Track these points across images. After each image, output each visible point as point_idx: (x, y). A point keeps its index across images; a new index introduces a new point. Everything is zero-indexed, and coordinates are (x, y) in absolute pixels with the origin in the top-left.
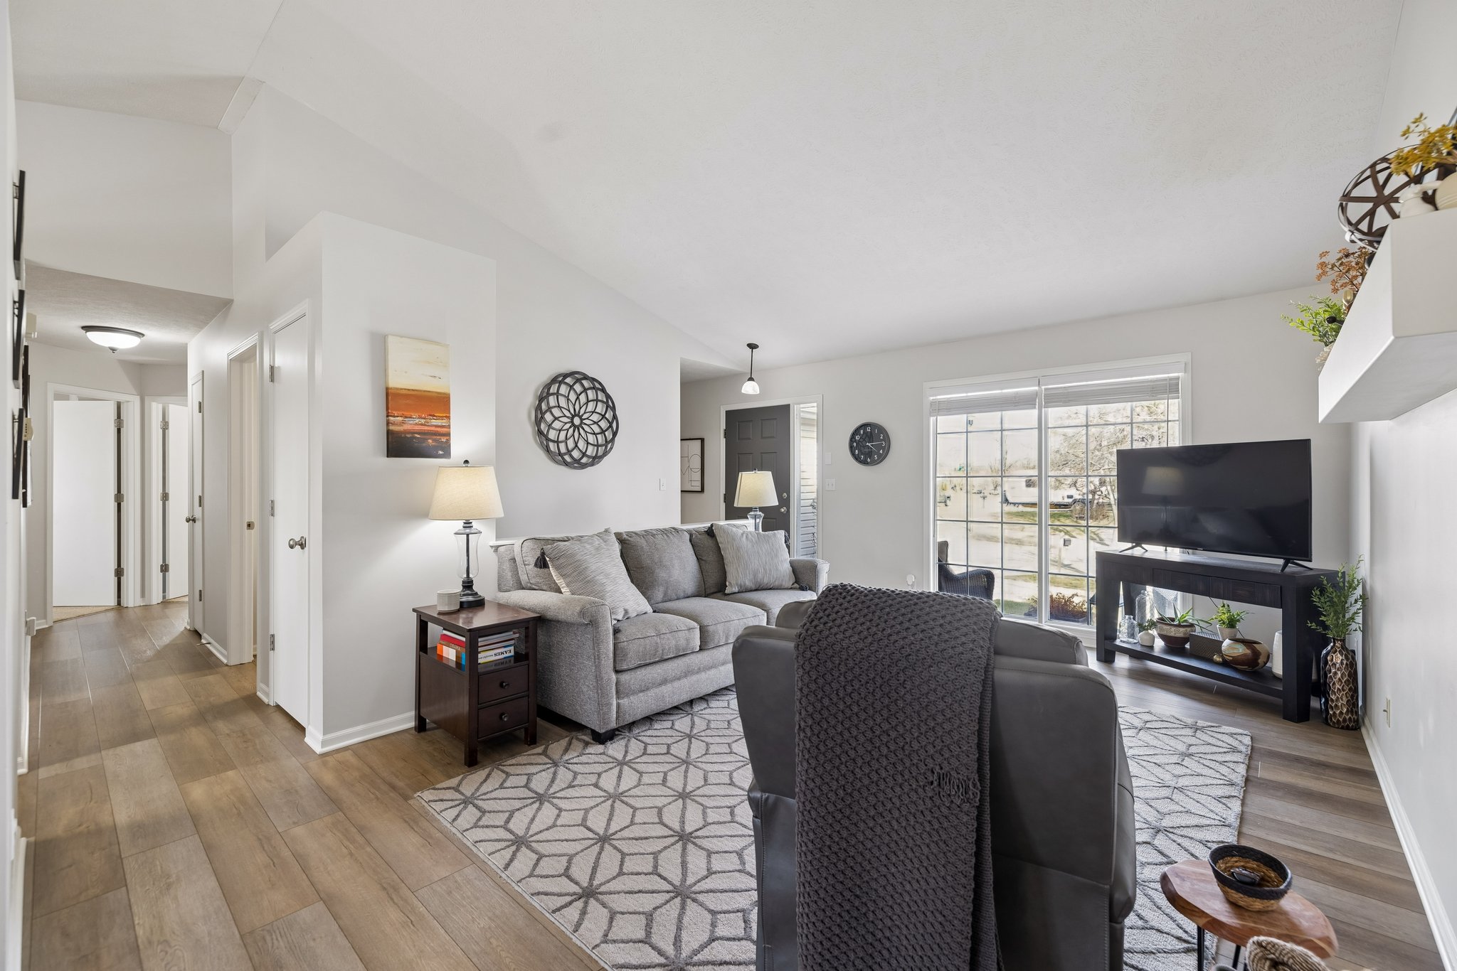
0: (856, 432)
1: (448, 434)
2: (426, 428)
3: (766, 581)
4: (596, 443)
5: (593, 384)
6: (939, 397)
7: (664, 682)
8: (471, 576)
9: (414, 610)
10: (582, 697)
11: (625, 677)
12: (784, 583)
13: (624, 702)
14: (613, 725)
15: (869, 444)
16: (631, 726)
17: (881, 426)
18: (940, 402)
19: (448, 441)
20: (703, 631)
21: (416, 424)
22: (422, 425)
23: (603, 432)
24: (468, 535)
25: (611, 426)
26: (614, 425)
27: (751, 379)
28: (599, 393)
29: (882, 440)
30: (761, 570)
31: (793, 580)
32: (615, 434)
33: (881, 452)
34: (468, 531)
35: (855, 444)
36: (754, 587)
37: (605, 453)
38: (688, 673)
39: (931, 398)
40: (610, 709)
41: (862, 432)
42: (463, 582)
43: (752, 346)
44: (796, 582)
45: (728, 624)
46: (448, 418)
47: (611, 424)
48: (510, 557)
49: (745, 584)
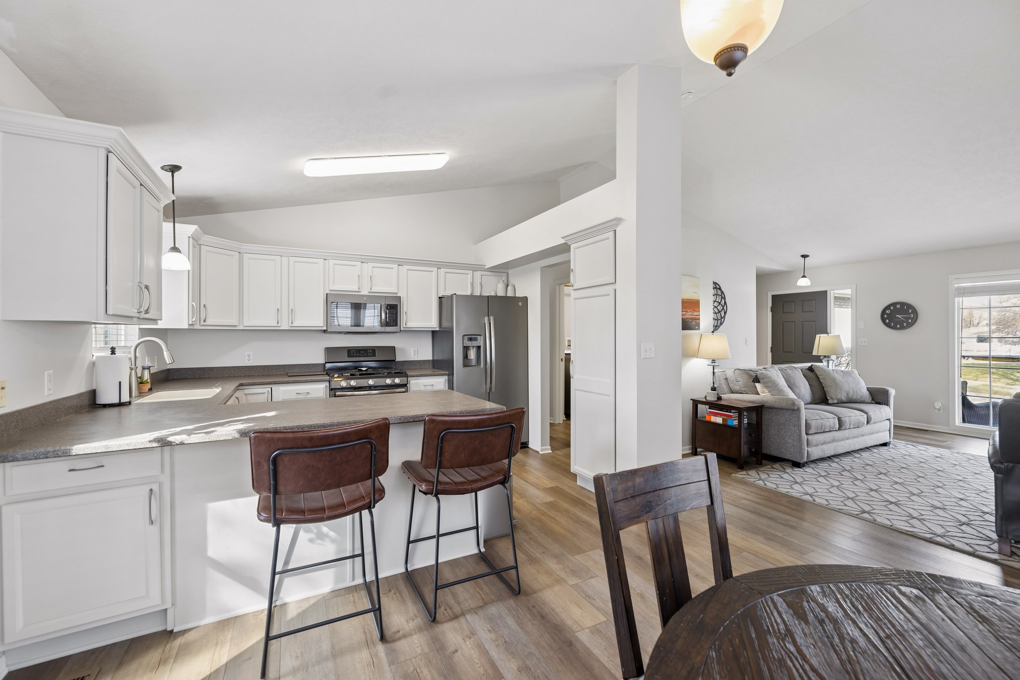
0: (888, 307)
1: (699, 319)
2: (692, 316)
3: (854, 398)
4: (716, 318)
5: (716, 286)
6: (961, 285)
7: (824, 443)
8: (715, 385)
9: (691, 399)
10: (787, 445)
11: (810, 437)
12: (866, 400)
13: (809, 449)
14: (805, 460)
15: (899, 316)
16: (814, 461)
17: (911, 305)
18: (964, 288)
19: (699, 322)
20: (839, 420)
21: (690, 315)
22: (691, 315)
23: (719, 312)
24: (714, 366)
25: (723, 309)
26: (725, 308)
27: (804, 276)
28: (718, 290)
29: (911, 313)
30: (851, 392)
31: (871, 399)
32: (725, 313)
33: (910, 321)
34: (713, 364)
35: (886, 316)
36: (846, 401)
37: (721, 324)
38: (833, 441)
39: (956, 285)
40: (805, 451)
41: (892, 308)
42: (712, 388)
43: (804, 256)
44: (872, 400)
45: (850, 418)
46: (699, 311)
47: (723, 307)
48: (724, 377)
49: (842, 399)
